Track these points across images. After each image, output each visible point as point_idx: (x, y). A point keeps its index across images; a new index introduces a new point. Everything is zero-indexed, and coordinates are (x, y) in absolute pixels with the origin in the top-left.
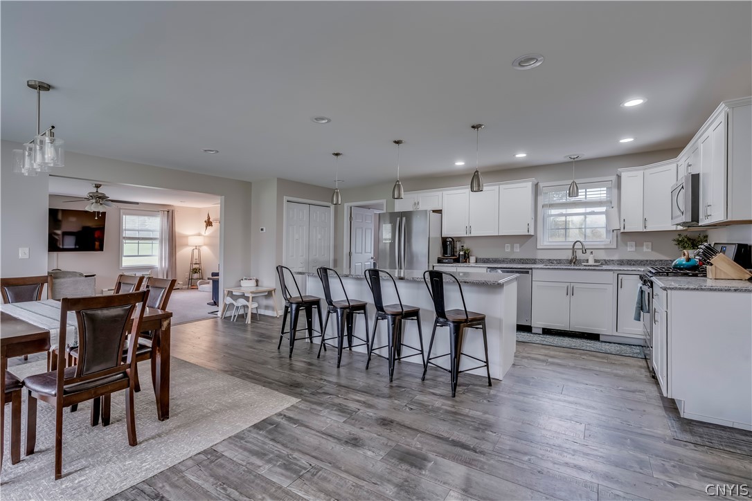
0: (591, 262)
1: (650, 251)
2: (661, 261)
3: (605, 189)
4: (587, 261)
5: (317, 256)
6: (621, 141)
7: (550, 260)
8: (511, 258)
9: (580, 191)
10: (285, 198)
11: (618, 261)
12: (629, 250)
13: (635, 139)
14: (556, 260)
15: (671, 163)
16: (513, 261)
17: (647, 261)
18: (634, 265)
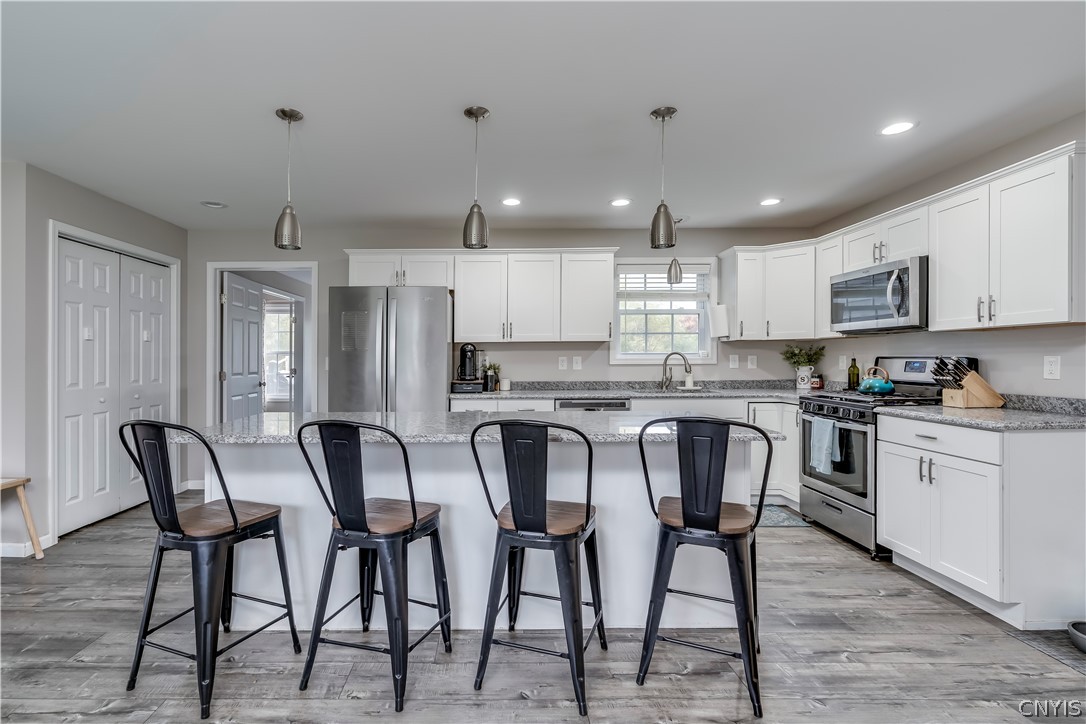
0: (689, 385)
1: (755, 367)
2: (769, 381)
3: (695, 275)
4: (683, 383)
5: (141, 383)
6: (763, 204)
7: (629, 383)
8: (570, 380)
9: (684, 275)
10: (53, 227)
11: (720, 382)
12: (731, 366)
13: (782, 200)
14: (639, 383)
15: (807, 245)
16: (572, 386)
17: (753, 381)
18: (738, 388)
